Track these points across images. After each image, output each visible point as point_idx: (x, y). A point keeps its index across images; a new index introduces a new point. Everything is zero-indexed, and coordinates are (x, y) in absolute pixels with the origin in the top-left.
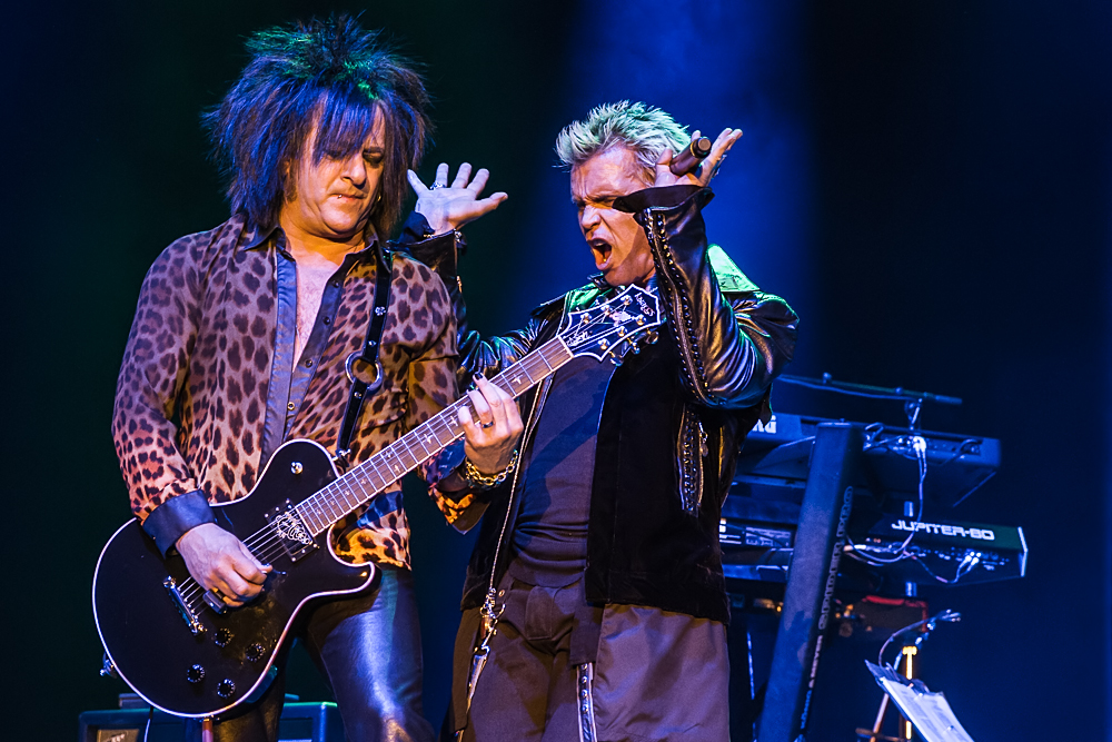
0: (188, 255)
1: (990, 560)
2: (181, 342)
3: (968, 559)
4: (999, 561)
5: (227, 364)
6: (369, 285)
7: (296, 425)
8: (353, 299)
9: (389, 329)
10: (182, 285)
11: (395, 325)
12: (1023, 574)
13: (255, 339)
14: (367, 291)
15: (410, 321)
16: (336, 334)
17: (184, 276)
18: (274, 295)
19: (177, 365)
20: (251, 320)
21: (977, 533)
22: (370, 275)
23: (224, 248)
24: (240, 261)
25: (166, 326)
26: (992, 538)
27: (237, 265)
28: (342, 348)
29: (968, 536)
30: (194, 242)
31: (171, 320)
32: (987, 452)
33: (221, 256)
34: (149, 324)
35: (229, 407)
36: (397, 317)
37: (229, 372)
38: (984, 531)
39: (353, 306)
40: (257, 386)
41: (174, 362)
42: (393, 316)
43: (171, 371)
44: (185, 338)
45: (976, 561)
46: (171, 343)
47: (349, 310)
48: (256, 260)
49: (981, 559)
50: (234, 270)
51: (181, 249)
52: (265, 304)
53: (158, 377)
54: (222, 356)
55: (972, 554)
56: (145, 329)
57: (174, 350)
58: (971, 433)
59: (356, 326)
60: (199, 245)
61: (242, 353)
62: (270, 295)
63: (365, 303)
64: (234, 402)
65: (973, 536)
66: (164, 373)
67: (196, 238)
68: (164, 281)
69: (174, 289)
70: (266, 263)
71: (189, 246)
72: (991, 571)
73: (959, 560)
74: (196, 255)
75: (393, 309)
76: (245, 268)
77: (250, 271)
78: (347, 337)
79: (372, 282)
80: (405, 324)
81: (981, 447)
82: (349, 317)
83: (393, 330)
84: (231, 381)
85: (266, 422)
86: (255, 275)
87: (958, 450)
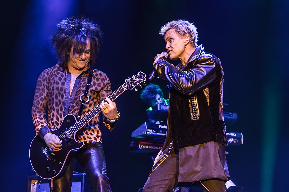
0: (46, 74)
1: (235, 140)
2: (45, 94)
3: (230, 140)
4: (237, 140)
5: (55, 98)
6: (87, 78)
7: (71, 111)
8: (83, 81)
9: (91, 88)
10: (45, 81)
11: (93, 87)
12: (242, 143)
13: (61, 92)
14: (86, 79)
15: (96, 86)
16: (79, 89)
17: (45, 79)
18: (65, 81)
19: (44, 100)
20: (60, 87)
21: (232, 134)
22: (87, 76)
23: (54, 72)
24: (58, 75)
25: (41, 91)
26: (235, 135)
27: (57, 75)
28: (80, 93)
29: (230, 135)
30: (47, 71)
31: (42, 89)
32: (234, 116)
33: (54, 73)
34: (38, 91)
35: (56, 108)
36: (93, 85)
37: (55, 100)
38: (234, 134)
39: (82, 83)
40: (62, 103)
41: (43, 99)
42: (92, 85)
43: (43, 101)
44: (46, 93)
45: (232, 141)
46: (42, 95)
47: (81, 84)
48: (62, 74)
49: (233, 140)
50: (56, 76)
51: (45, 72)
52: (63, 84)
53: (40, 103)
54: (54, 96)
55: (231, 139)
56: (37, 92)
57: (43, 96)
58: (231, 112)
59: (83, 87)
60: (48, 71)
61: (58, 95)
62: (64, 81)
63: (86, 82)
64: (57, 107)
65: (231, 135)
66: (41, 102)
67: (48, 70)
68: (41, 80)
69: (43, 82)
70: (64, 74)
71: (46, 72)
72: (235, 143)
73: (228, 140)
74: (48, 74)
75: (92, 83)
76: (59, 76)
77: (60, 76)
78: (81, 90)
79: (88, 77)
80: (95, 87)
81: (233, 115)
82: (82, 85)
83: (92, 88)
84: (56, 102)
85: (64, 111)
86: (61, 77)
87: (228, 116)
